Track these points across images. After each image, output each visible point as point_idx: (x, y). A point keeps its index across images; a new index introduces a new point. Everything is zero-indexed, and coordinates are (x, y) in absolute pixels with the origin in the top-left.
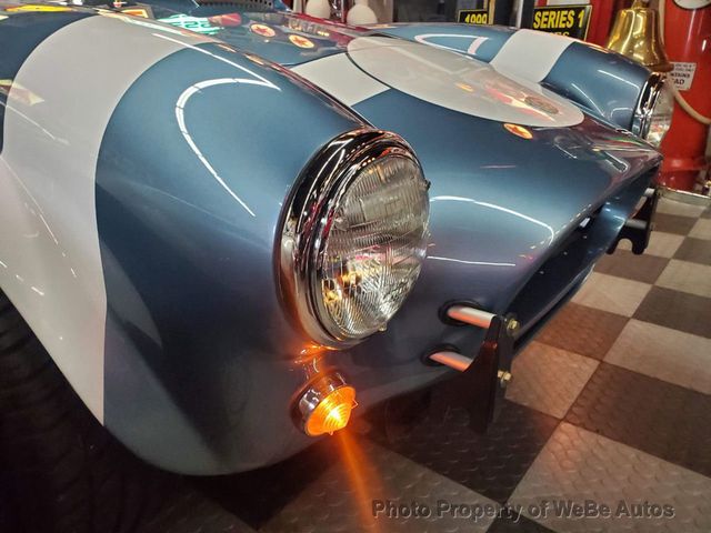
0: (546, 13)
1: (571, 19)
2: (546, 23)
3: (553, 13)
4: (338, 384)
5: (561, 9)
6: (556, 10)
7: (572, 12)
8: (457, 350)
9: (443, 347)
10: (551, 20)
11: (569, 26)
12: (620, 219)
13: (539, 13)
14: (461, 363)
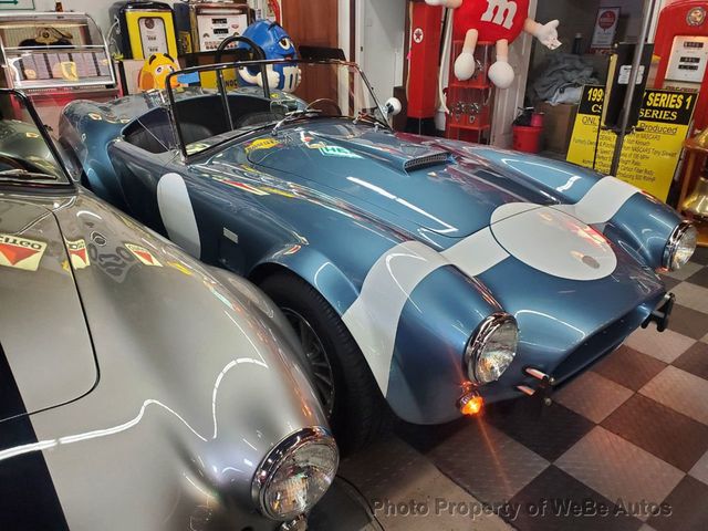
0: (659, 95)
1: (680, 102)
2: (658, 102)
3: (665, 95)
4: (476, 395)
5: (672, 93)
6: (668, 93)
7: (681, 97)
8: (529, 386)
9: (523, 384)
10: (663, 100)
11: (678, 107)
12: (646, 310)
13: (652, 94)
14: (530, 392)
